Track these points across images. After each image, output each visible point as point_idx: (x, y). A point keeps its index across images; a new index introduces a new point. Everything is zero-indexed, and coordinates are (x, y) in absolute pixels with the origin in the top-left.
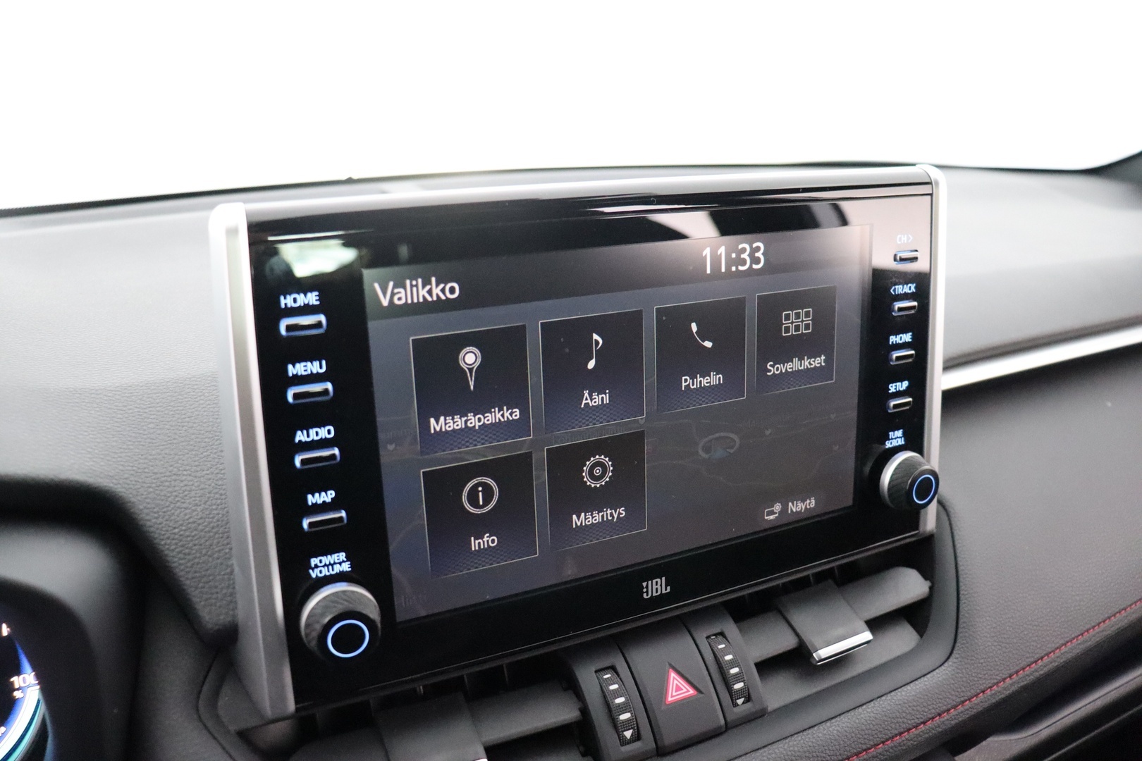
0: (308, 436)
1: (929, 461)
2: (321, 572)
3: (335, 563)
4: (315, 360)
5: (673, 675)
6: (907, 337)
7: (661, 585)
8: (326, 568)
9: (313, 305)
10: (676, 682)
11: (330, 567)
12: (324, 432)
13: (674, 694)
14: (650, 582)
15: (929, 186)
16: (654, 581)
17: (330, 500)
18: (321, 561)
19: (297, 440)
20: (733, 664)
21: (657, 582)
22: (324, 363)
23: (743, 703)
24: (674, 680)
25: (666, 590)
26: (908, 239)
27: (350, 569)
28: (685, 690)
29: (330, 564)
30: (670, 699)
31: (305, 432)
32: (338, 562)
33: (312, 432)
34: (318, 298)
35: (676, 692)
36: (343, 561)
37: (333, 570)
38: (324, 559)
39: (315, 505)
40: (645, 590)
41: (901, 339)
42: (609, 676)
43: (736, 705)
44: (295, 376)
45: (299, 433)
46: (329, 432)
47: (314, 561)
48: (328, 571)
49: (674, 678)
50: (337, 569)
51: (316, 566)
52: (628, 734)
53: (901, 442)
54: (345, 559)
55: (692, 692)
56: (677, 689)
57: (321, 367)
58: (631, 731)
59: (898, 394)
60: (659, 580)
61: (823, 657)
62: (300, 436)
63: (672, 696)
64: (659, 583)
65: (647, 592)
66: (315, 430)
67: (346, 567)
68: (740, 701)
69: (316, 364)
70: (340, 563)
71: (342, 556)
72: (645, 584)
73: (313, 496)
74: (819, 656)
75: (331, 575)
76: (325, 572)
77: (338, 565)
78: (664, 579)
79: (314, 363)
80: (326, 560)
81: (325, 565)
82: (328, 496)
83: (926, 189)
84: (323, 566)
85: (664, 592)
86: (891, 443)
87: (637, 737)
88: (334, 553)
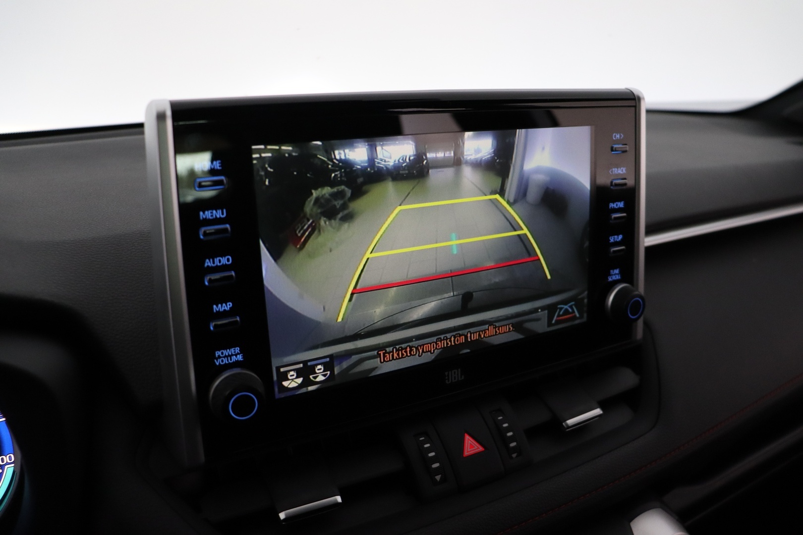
0: (214, 263)
1: (637, 289)
2: (222, 361)
3: (232, 355)
4: (219, 209)
5: (467, 437)
6: (621, 205)
7: (458, 375)
8: (226, 358)
9: (217, 170)
10: (469, 442)
11: (229, 358)
12: (224, 261)
13: (469, 450)
14: (450, 372)
15: (633, 101)
16: (453, 371)
17: (229, 309)
18: (222, 353)
19: (206, 265)
20: (508, 430)
21: (455, 372)
22: (225, 211)
23: (517, 456)
24: (468, 440)
25: (461, 378)
26: (621, 136)
27: (243, 359)
28: (476, 448)
29: (229, 355)
30: (466, 454)
31: (211, 260)
32: (234, 354)
33: (217, 260)
34: (220, 165)
35: (470, 448)
36: (238, 354)
37: (231, 360)
38: (224, 352)
39: (218, 312)
40: (447, 378)
41: (617, 206)
42: (423, 438)
43: (512, 458)
44: (205, 220)
45: (207, 260)
46: (228, 260)
47: (218, 353)
48: (228, 361)
49: (468, 439)
50: (234, 358)
51: (219, 357)
52: (438, 478)
53: (618, 277)
54: (239, 352)
55: (481, 449)
56: (471, 447)
57: (223, 214)
58: (440, 476)
59: (616, 244)
60: (456, 371)
61: (570, 425)
62: (208, 263)
63: (468, 452)
64: (456, 373)
65: (448, 379)
66: (218, 259)
67: (240, 357)
68: (514, 455)
69: (220, 211)
70: (236, 355)
71: (237, 350)
72: (446, 373)
73: (217, 306)
74: (567, 425)
75: (229, 363)
76: (225, 361)
77: (234, 357)
78: (459, 370)
79: (218, 211)
80: (226, 352)
81: (226, 356)
82: (228, 306)
83: (632, 103)
84: (224, 357)
85: (460, 379)
86: (612, 278)
87: (444, 480)
88: (232, 348)
